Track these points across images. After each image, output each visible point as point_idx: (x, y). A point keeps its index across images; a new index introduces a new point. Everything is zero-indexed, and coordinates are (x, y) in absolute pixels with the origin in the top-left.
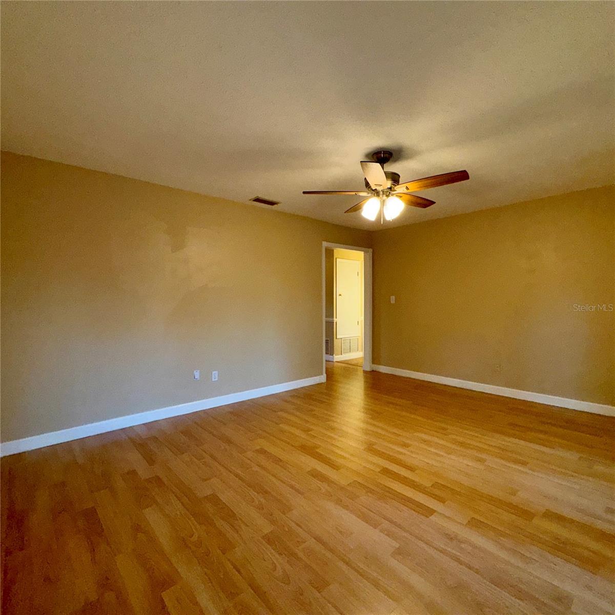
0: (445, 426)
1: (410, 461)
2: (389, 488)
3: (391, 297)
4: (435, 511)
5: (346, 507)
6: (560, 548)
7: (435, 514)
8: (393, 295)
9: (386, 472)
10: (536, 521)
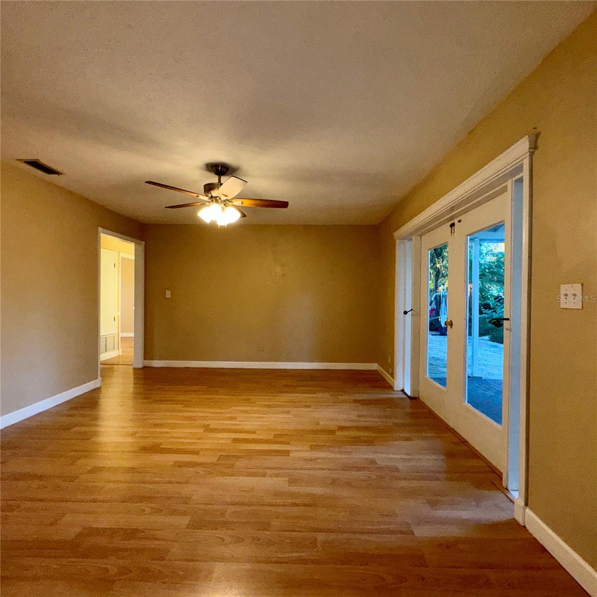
0: (248, 398)
1: (246, 428)
2: (249, 450)
3: (167, 291)
4: (290, 451)
5: (232, 475)
6: (355, 441)
7: (291, 452)
8: (168, 290)
9: (235, 440)
10: (337, 433)
